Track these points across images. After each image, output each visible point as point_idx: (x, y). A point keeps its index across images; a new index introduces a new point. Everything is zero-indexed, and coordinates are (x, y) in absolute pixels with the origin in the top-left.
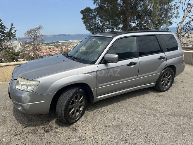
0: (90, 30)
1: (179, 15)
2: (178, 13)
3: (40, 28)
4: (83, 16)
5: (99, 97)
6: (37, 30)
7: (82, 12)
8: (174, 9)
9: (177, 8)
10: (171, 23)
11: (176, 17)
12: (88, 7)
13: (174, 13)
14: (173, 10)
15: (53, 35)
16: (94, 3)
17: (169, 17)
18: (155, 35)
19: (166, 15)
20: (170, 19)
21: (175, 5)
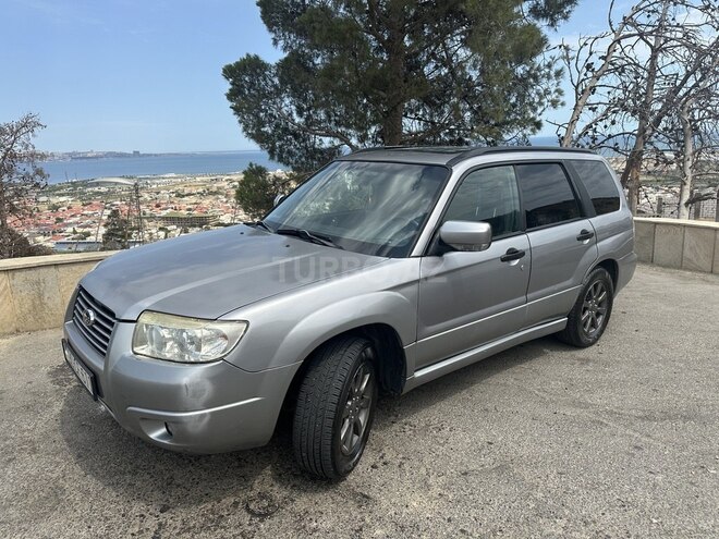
0: (259, 138)
1: (562, 99)
2: (560, 92)
3: (28, 124)
4: (231, 87)
5: (418, 374)
6: (15, 133)
7: (229, 72)
8: (549, 77)
9: (559, 74)
10: (538, 125)
11: (554, 104)
12: (252, 54)
13: (547, 92)
14: (545, 80)
15: (70, 155)
16: (275, 42)
17: (531, 104)
18: (559, 163)
19: (521, 97)
20: (535, 110)
21: (549, 66)
